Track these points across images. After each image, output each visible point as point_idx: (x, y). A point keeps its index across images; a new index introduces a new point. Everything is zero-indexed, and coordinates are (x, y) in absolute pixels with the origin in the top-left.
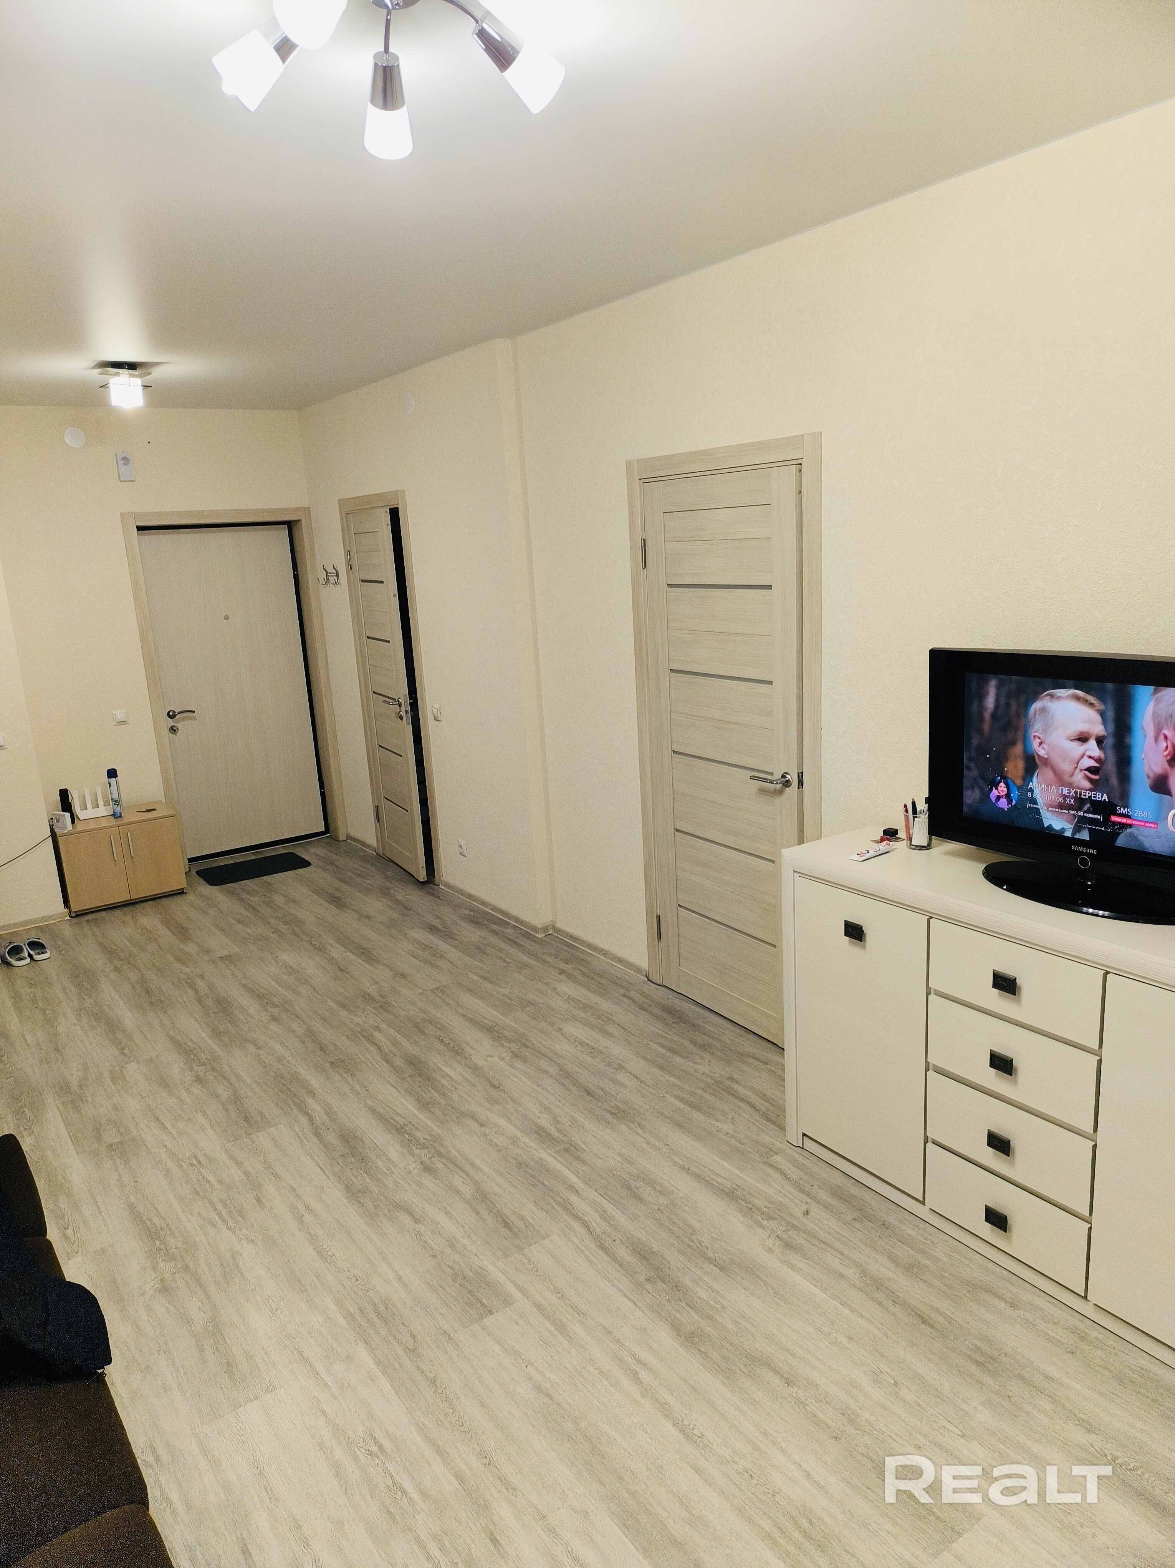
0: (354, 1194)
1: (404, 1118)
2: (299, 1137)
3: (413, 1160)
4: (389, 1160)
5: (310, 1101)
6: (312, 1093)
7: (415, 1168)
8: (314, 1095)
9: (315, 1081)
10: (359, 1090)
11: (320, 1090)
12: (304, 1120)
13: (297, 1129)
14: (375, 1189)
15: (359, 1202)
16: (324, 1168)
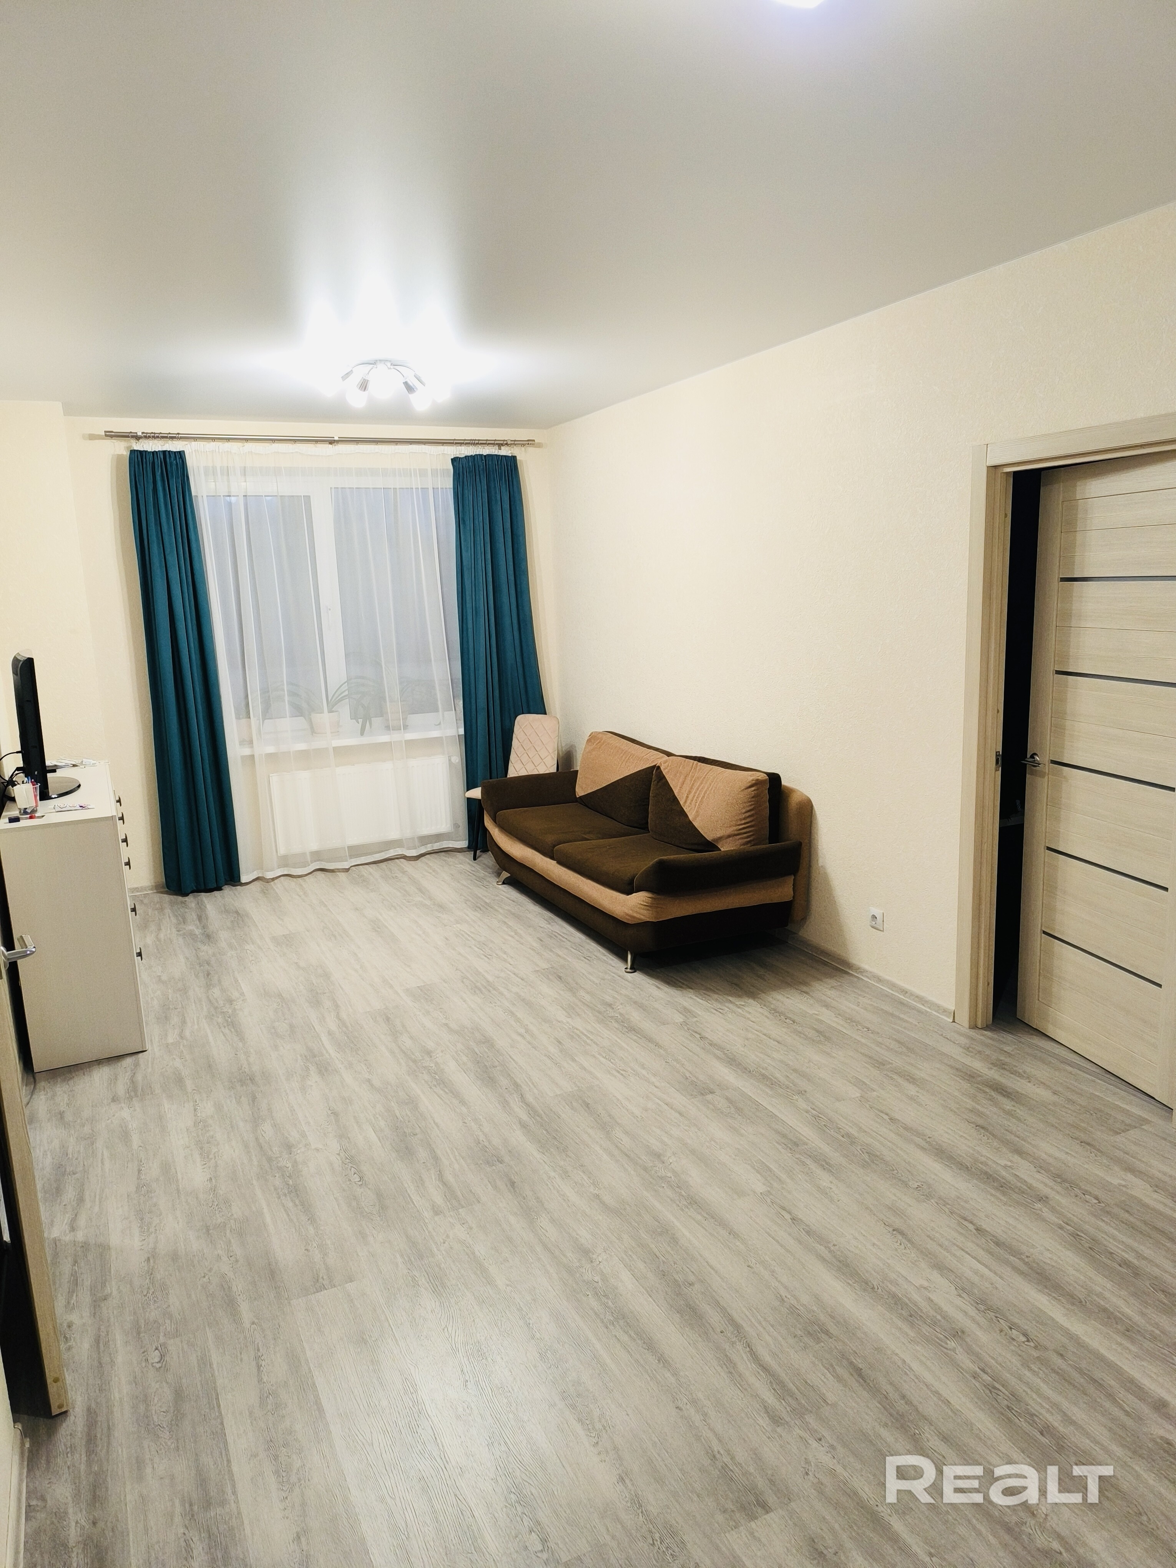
0: (488, 1042)
1: (434, 1092)
2: (533, 1084)
3: (437, 1059)
4: (457, 1061)
5: (525, 1117)
6: (523, 1126)
7: (438, 1053)
8: (520, 1123)
9: (518, 1138)
10: (473, 1124)
11: (515, 1128)
12: (530, 1099)
13: (536, 1091)
14: (471, 1043)
15: (484, 1037)
16: (510, 1059)
